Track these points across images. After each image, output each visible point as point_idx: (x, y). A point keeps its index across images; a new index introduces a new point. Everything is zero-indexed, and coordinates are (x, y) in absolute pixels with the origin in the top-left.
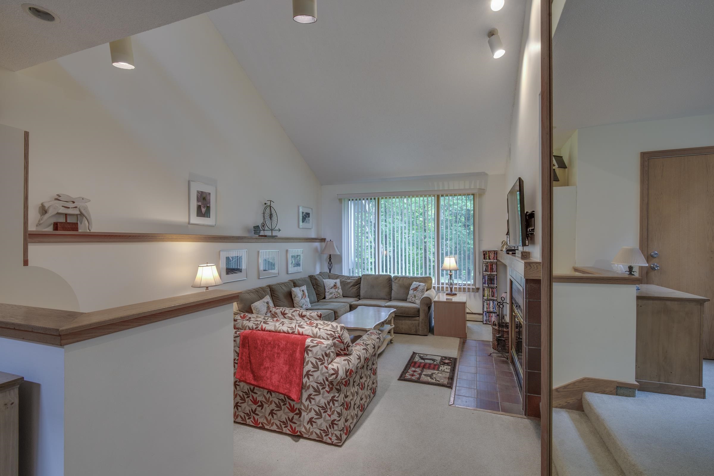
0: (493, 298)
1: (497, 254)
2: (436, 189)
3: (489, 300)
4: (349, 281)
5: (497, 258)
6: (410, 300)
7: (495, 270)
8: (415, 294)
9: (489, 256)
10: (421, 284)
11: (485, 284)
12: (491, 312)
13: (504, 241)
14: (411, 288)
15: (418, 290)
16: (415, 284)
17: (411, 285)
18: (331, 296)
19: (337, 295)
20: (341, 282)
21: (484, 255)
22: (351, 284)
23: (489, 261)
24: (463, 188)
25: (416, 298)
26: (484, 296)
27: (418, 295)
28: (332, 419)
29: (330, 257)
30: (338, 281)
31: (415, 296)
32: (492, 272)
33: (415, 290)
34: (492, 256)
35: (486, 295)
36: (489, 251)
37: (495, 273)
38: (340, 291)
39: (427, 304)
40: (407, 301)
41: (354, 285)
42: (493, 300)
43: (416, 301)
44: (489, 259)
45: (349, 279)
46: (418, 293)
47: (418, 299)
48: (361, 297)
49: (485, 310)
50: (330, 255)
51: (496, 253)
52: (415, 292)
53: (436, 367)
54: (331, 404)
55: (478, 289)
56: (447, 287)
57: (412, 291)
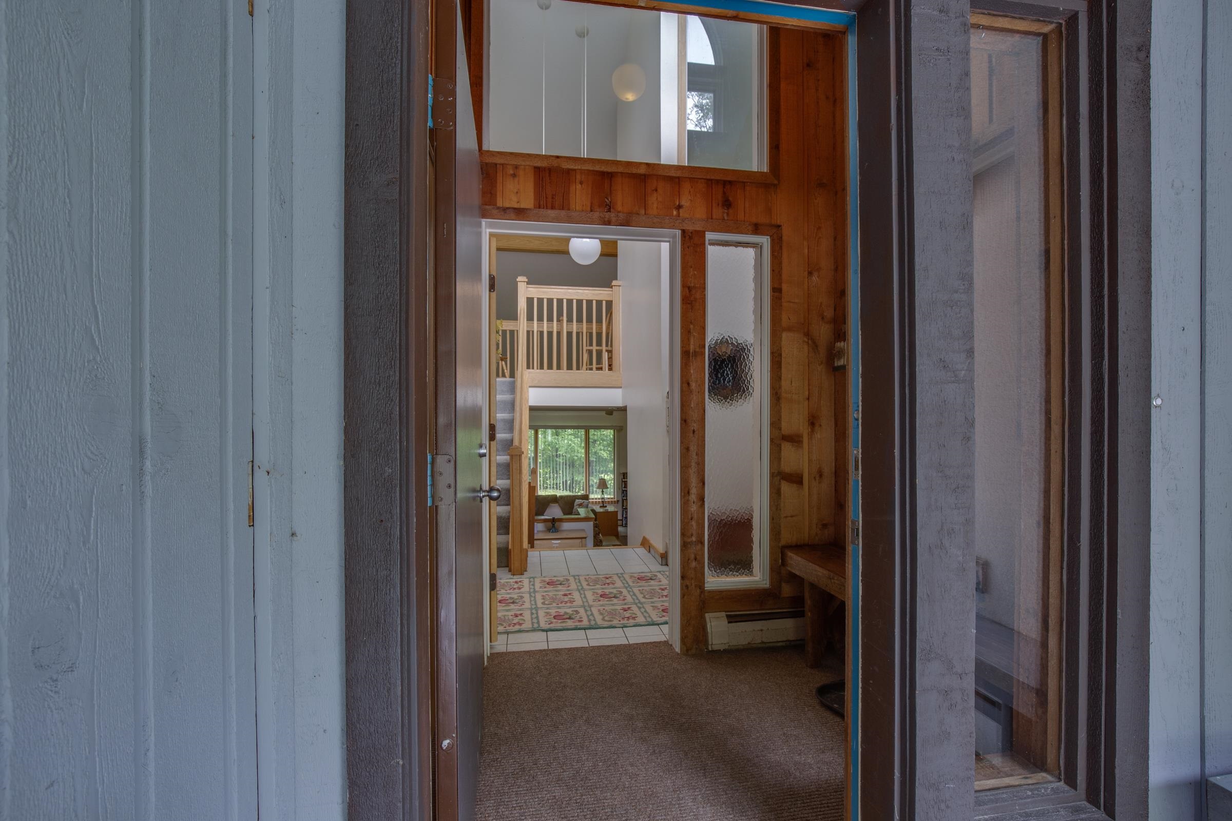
2: (586, 425)
9: (625, 476)
10: (584, 501)
11: (623, 497)
17: (574, 502)
21: (623, 475)
24: (606, 425)
26: (623, 506)
33: (580, 506)
49: (624, 516)
55: (618, 501)
56: (599, 502)
57: (577, 507)
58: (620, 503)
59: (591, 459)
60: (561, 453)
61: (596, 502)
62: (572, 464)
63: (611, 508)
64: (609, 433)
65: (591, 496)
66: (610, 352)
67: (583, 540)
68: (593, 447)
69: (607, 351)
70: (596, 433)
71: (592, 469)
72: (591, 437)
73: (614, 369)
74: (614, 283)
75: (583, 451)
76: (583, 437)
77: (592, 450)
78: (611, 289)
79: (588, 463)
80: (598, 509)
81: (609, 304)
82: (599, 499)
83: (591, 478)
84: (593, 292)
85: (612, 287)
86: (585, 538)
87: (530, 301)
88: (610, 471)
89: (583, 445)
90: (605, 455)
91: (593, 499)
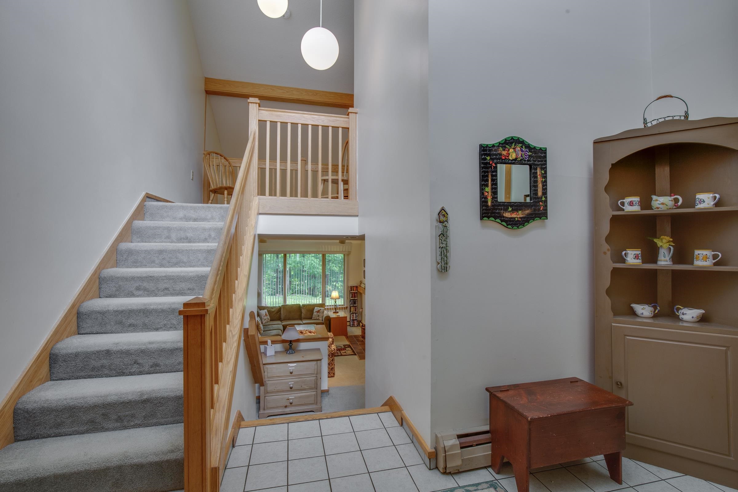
0: (355, 312)
2: (324, 250)
3: (354, 313)
4: (273, 310)
5: (357, 290)
6: (315, 318)
7: (356, 296)
9: (353, 289)
10: (321, 308)
11: (351, 304)
12: (355, 320)
13: (361, 281)
14: (314, 311)
15: (321, 312)
16: (316, 309)
17: (314, 309)
18: (265, 321)
19: (268, 320)
20: (268, 311)
21: (351, 288)
22: (275, 312)
23: (354, 292)
24: (339, 251)
25: (320, 317)
26: (350, 311)
27: (321, 315)
28: (332, 367)
30: (266, 310)
31: (319, 316)
32: (355, 298)
33: (318, 312)
34: (355, 289)
35: (352, 311)
36: (353, 286)
37: (357, 298)
38: (269, 317)
39: (328, 320)
40: (312, 319)
41: (277, 313)
42: (356, 313)
43: (320, 318)
44: (354, 291)
45: (273, 309)
48: (282, 320)
49: (352, 319)
51: (357, 287)
52: (319, 313)
53: (344, 349)
54: (332, 362)
55: (347, 307)
56: (333, 308)
57: (316, 313)
58: (349, 308)
59: (327, 273)
60: (306, 269)
61: (330, 308)
62: (313, 276)
63: (341, 314)
64: (340, 256)
65: (327, 304)
66: (346, 182)
67: (318, 361)
68: (328, 265)
69: (343, 180)
70: (330, 255)
71: (328, 280)
72: (327, 258)
73: (350, 197)
74: (351, 110)
75: (321, 268)
76: (321, 259)
77: (328, 267)
78: (348, 117)
79: (324, 275)
80: (332, 315)
81: (346, 130)
82: (333, 306)
83: (326, 286)
84: (329, 118)
85: (348, 115)
86: (321, 360)
87: (262, 123)
88: (340, 281)
89: (321, 263)
90: (336, 269)
91: (328, 306)
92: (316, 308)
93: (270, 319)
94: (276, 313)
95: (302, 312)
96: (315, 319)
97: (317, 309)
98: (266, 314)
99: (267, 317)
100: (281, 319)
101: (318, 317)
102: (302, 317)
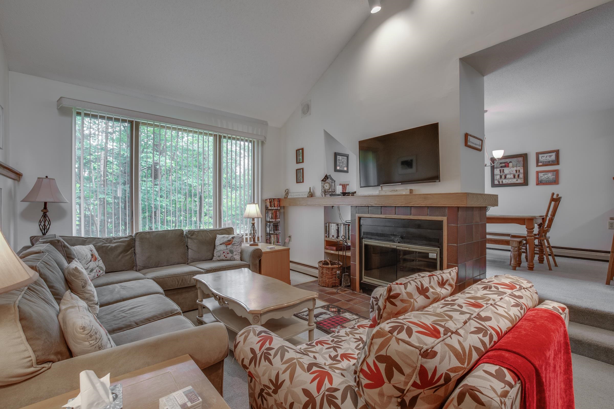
1: (279, 202)
4: (114, 245)
5: (280, 206)
6: (222, 257)
7: (278, 216)
8: (232, 249)
9: (274, 204)
13: (286, 190)
14: (217, 243)
15: (235, 244)
17: (212, 239)
19: (100, 271)
20: (98, 249)
21: (270, 202)
22: (120, 250)
23: (275, 208)
25: (235, 253)
27: (237, 250)
29: (45, 208)
31: (232, 252)
33: (229, 244)
34: (276, 203)
36: (274, 199)
37: (279, 220)
38: (101, 263)
40: (214, 260)
41: (126, 250)
43: (235, 256)
45: (110, 243)
46: (235, 247)
47: (238, 254)
50: (45, 204)
51: (279, 200)
52: (229, 246)
57: (223, 247)
92: (219, 237)
93: (104, 269)
94: (121, 253)
95: (189, 247)
96: (223, 260)
97: (223, 237)
98: (92, 255)
99: (97, 263)
100: (136, 266)
101: (230, 255)
102: (189, 257)
